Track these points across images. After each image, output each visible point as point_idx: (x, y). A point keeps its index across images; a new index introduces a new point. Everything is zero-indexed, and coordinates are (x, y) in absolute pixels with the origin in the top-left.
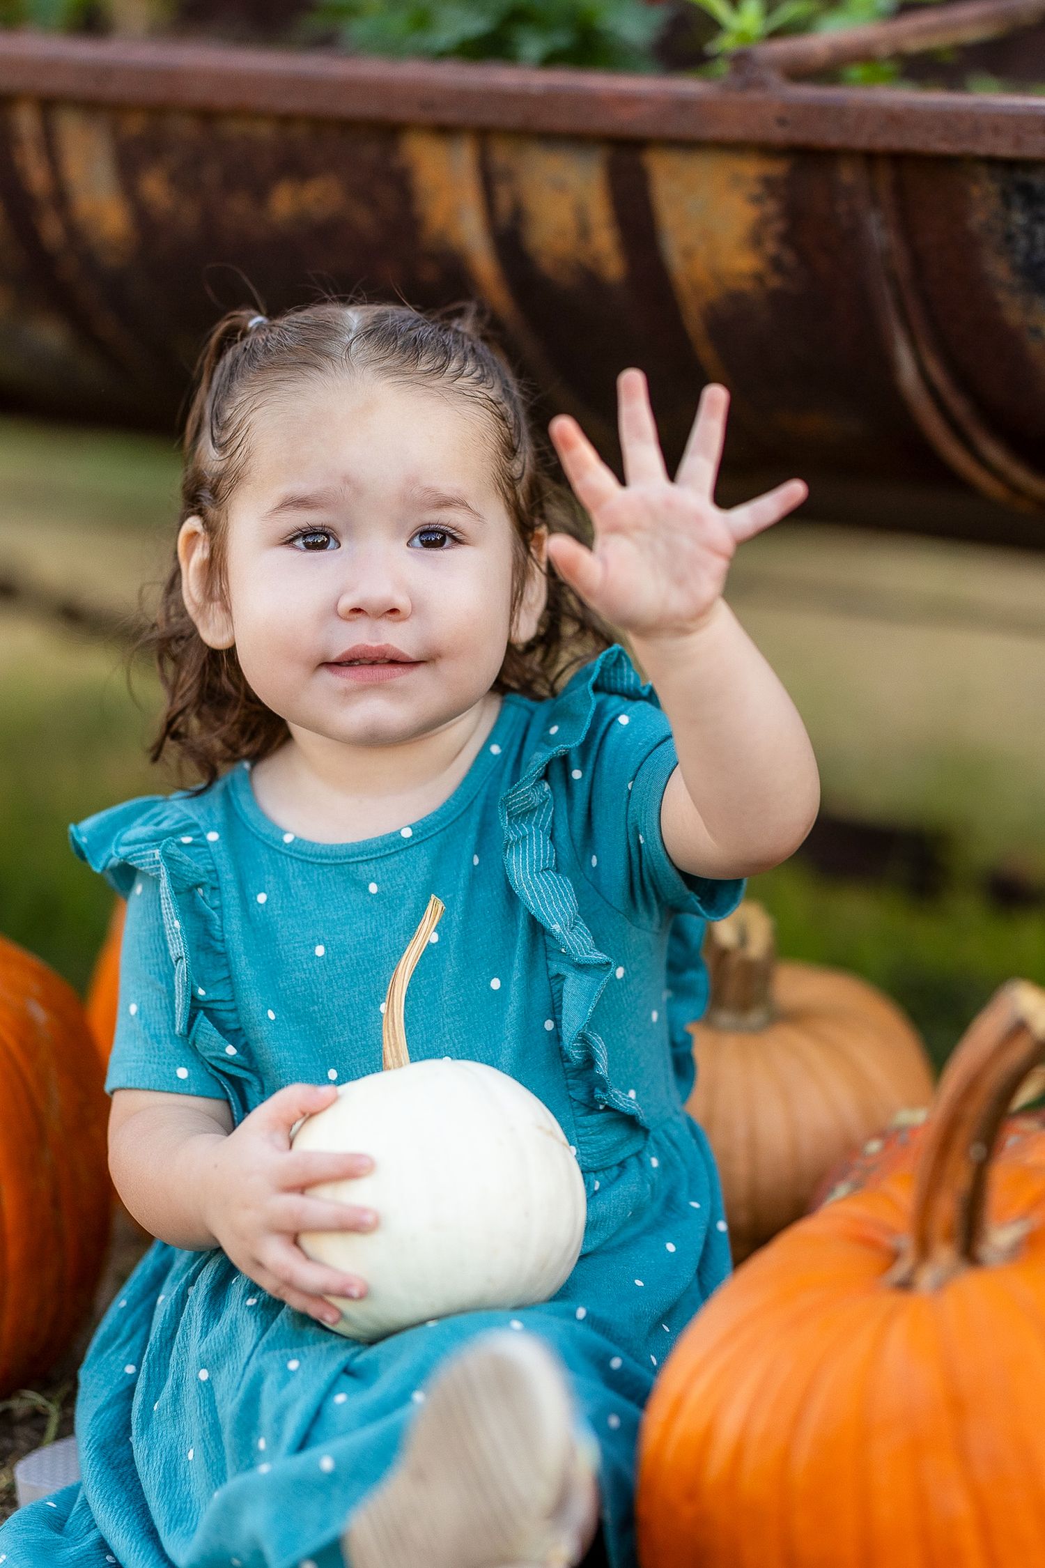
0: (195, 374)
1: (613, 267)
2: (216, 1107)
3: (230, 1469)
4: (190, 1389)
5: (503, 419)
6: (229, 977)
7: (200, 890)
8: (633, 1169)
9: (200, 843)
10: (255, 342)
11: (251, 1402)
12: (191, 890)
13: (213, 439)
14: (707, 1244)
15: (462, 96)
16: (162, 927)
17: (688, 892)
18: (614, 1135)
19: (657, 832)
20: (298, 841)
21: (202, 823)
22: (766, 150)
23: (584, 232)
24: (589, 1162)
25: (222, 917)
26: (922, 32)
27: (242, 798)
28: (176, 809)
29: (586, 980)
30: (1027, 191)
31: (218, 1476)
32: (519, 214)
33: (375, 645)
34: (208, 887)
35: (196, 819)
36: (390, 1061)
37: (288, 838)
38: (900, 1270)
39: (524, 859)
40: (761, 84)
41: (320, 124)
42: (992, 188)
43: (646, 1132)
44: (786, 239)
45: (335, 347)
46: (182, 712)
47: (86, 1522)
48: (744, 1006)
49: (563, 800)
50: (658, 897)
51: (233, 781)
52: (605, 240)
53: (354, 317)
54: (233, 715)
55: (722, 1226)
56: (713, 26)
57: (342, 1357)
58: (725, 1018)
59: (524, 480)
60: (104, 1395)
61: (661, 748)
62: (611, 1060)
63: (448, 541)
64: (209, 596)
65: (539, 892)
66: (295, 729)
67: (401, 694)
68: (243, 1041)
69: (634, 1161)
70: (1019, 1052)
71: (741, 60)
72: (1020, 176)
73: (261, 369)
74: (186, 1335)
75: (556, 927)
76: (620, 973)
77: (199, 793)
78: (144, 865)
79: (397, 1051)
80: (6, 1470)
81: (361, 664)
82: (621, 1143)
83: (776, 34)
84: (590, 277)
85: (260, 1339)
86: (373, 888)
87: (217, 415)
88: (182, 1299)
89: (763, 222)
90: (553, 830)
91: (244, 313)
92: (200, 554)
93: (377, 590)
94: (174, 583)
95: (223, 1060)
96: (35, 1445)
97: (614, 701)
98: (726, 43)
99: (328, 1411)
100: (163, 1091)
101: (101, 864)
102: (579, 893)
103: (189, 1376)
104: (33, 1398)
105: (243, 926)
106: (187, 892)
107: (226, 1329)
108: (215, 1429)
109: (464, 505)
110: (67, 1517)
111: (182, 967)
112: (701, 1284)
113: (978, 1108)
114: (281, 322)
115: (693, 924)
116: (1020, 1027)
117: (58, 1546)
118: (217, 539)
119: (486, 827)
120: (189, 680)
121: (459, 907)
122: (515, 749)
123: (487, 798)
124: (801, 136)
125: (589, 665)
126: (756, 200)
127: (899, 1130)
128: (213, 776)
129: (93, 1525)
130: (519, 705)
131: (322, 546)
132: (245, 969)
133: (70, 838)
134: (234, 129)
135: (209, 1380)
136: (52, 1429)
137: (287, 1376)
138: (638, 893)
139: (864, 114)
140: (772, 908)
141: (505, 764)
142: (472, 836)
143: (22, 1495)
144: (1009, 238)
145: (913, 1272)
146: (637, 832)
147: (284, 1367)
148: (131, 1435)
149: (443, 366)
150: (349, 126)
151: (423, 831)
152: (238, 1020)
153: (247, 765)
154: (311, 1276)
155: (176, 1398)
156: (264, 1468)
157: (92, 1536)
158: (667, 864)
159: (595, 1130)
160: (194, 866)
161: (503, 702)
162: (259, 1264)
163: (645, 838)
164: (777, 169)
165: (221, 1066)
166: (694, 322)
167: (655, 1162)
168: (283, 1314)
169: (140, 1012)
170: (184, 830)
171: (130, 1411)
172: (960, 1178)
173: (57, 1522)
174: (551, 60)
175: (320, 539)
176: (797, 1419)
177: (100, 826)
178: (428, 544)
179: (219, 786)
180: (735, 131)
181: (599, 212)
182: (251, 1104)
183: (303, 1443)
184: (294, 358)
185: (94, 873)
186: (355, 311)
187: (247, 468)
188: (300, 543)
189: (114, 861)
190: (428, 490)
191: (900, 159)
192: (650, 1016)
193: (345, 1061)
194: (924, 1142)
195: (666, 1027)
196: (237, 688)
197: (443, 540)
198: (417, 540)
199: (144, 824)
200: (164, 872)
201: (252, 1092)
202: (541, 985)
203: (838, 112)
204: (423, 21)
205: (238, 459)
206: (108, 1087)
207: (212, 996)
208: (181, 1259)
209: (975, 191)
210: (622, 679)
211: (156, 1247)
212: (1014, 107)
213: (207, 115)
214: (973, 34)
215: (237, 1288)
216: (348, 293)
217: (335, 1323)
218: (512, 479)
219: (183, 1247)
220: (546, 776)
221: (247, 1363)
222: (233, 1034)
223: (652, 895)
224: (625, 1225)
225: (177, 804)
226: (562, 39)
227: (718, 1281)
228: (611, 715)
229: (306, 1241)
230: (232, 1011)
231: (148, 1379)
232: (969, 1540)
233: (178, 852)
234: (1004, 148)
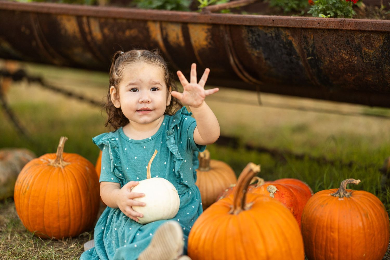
0: (112, 62)
1: (183, 44)
2: (118, 184)
3: (120, 245)
4: (113, 232)
5: (165, 69)
6: (120, 162)
7: (115, 148)
8: (187, 194)
9: (115, 140)
10: (123, 57)
11: (123, 234)
12: (114, 148)
13: (116, 73)
14: (199, 207)
15: (157, 15)
16: (109, 154)
17: (197, 148)
18: (184, 189)
19: (193, 138)
20: (131, 139)
21: (115, 137)
22: (208, 24)
23: (178, 38)
24: (180, 193)
25: (119, 152)
26: (234, 4)
27: (121, 133)
28: (110, 135)
29: (179, 162)
30: (251, 31)
31: (118, 246)
32: (167, 35)
33: (145, 107)
34: (117, 147)
35: (114, 136)
36: (148, 177)
37: (130, 139)
38: (231, 211)
39: (170, 142)
40: (207, 13)
41: (133, 20)
42: (246, 30)
43: (189, 188)
44: (212, 39)
45: (137, 58)
46: (111, 119)
47: (96, 254)
48: (205, 167)
49: (176, 132)
50: (192, 149)
51: (120, 130)
52: (181, 39)
53: (139, 52)
54: (120, 119)
55: (201, 204)
56: (199, 4)
57: (138, 227)
58: (202, 169)
59: (168, 79)
60: (99, 233)
61: (193, 123)
62: (183, 176)
63: (157, 90)
64: (116, 99)
65: (172, 147)
66: (130, 121)
67: (149, 116)
68: (122, 173)
69: (187, 192)
70: (251, 174)
71: (204, 9)
72: (251, 28)
73: (124, 61)
74: (113, 222)
75: (174, 153)
76: (185, 161)
77: (114, 132)
78: (106, 144)
79: (149, 176)
80: (82, 245)
81: (143, 111)
82: (185, 190)
83: (210, 5)
84: (179, 45)
85: (125, 223)
86: (145, 147)
87: (117, 69)
88: (112, 216)
89: (208, 36)
90: (175, 137)
91: (120, 51)
92: (114, 92)
93: (146, 98)
94: (109, 96)
95: (119, 176)
96: (87, 241)
97: (184, 116)
98: (201, 6)
99: (136, 236)
100: (109, 182)
101: (98, 144)
102: (179, 148)
103: (113, 229)
104: (87, 233)
105: (123, 154)
106: (113, 148)
107: (120, 222)
108: (118, 239)
109: (159, 84)
110: (93, 253)
111: (112, 161)
112: (198, 213)
113: (244, 184)
114: (127, 53)
115: (196, 153)
116: (251, 170)
117: (91, 258)
118: (117, 90)
119: (163, 137)
120: (112, 113)
121: (159, 150)
122: (167, 124)
123: (163, 132)
124: (214, 22)
125: (180, 110)
126: (206, 32)
127: (231, 188)
128: (116, 129)
129: (97, 254)
130: (167, 117)
131: (136, 91)
132: (123, 161)
133: (92, 140)
134: (119, 21)
135: (117, 230)
136: (90, 238)
137: (129, 230)
138: (189, 148)
139: (224, 18)
140: (210, 151)
141: (166, 126)
142: (161, 138)
143: (85, 249)
144: (249, 39)
145: (233, 211)
146: (189, 137)
147: (129, 229)
148: (103, 239)
149: (155, 60)
150: (138, 20)
151: (153, 138)
152: (122, 169)
153: (122, 127)
154: (134, 213)
155: (111, 233)
156: (125, 246)
157: (97, 256)
158: (194, 143)
159: (181, 188)
160: (114, 144)
161: (165, 116)
162: (125, 211)
163: (190, 138)
164: (210, 27)
165: (119, 177)
166: (196, 53)
167: (190, 193)
168: (129, 219)
169: (105, 169)
170: (112, 138)
171: (103, 235)
172: (241, 196)
173: (91, 254)
174: (172, 9)
175: (135, 90)
176: (214, 236)
177: (98, 138)
178: (153, 90)
179: (117, 131)
180: (203, 21)
181: (180, 35)
182: (124, 184)
183: (132, 242)
184: (130, 60)
185: (97, 146)
186: (139, 51)
187: (123, 78)
188: (132, 91)
189: (101, 143)
190: (154, 81)
191: (230, 26)
192: (190, 169)
193: (140, 176)
194: (235, 190)
195: (192, 170)
196: (121, 114)
197: (156, 90)
198: (151, 90)
199: (105, 137)
200: (109, 145)
201: (124, 182)
202: (172, 163)
203: (220, 18)
204: (151, 3)
205: (121, 77)
206: (100, 181)
207: (117, 165)
208: (112, 210)
209: (243, 31)
210: (185, 112)
211: (107, 207)
212: (249, 17)
213: (115, 19)
214: (242, 5)
215: (121, 215)
216: (138, 48)
217: (138, 221)
218: (166, 79)
219: (112, 208)
220: (173, 128)
221: (123, 228)
222: (121, 172)
223: (191, 148)
224: (185, 203)
225: (111, 134)
226: (174, 6)
227: (201, 213)
228: (184, 118)
229: (133, 207)
230: (121, 168)
231: (107, 229)
232: (243, 256)
233: (112, 141)
234: (248, 24)
